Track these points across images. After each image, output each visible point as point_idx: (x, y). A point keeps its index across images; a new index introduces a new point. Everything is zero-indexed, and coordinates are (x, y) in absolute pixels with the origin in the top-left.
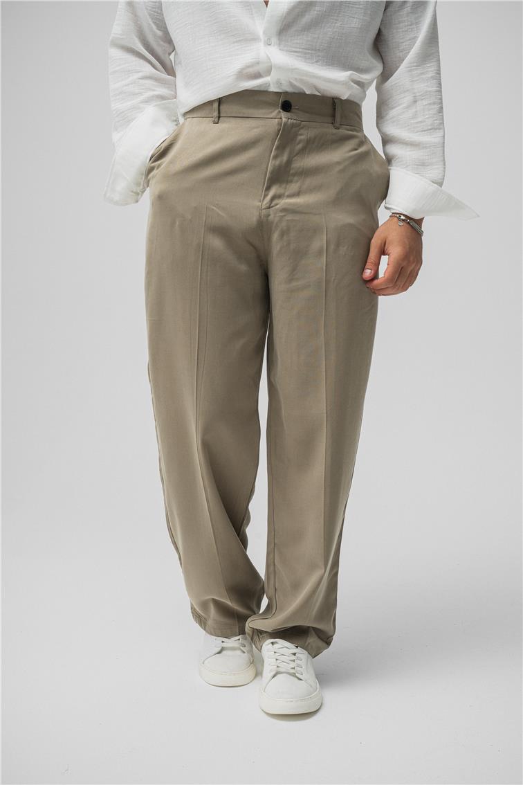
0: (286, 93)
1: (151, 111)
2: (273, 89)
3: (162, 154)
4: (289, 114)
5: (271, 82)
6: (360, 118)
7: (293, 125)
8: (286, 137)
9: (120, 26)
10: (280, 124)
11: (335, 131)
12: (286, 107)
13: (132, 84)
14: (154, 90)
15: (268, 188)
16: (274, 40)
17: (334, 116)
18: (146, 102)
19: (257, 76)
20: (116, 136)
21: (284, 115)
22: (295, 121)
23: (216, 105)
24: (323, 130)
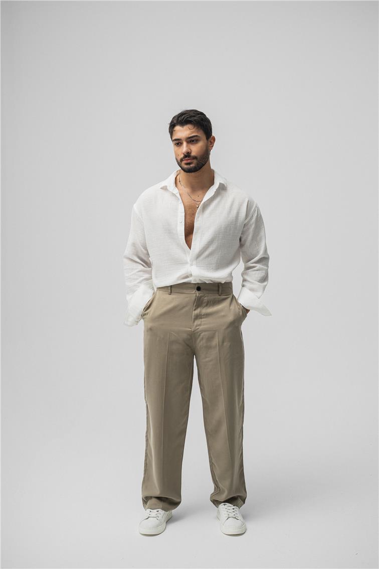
0: (198, 284)
1: (143, 287)
2: (192, 282)
3: (148, 308)
4: (199, 292)
5: (192, 280)
6: (232, 289)
7: (201, 297)
8: (199, 303)
9: (128, 251)
10: (196, 296)
11: (219, 297)
12: (199, 289)
13: (134, 274)
14: (143, 276)
15: (194, 322)
16: (194, 262)
17: (218, 291)
18: (141, 282)
19: (187, 277)
20: (128, 297)
21: (197, 292)
22: (202, 295)
23: (170, 288)
24: (214, 297)
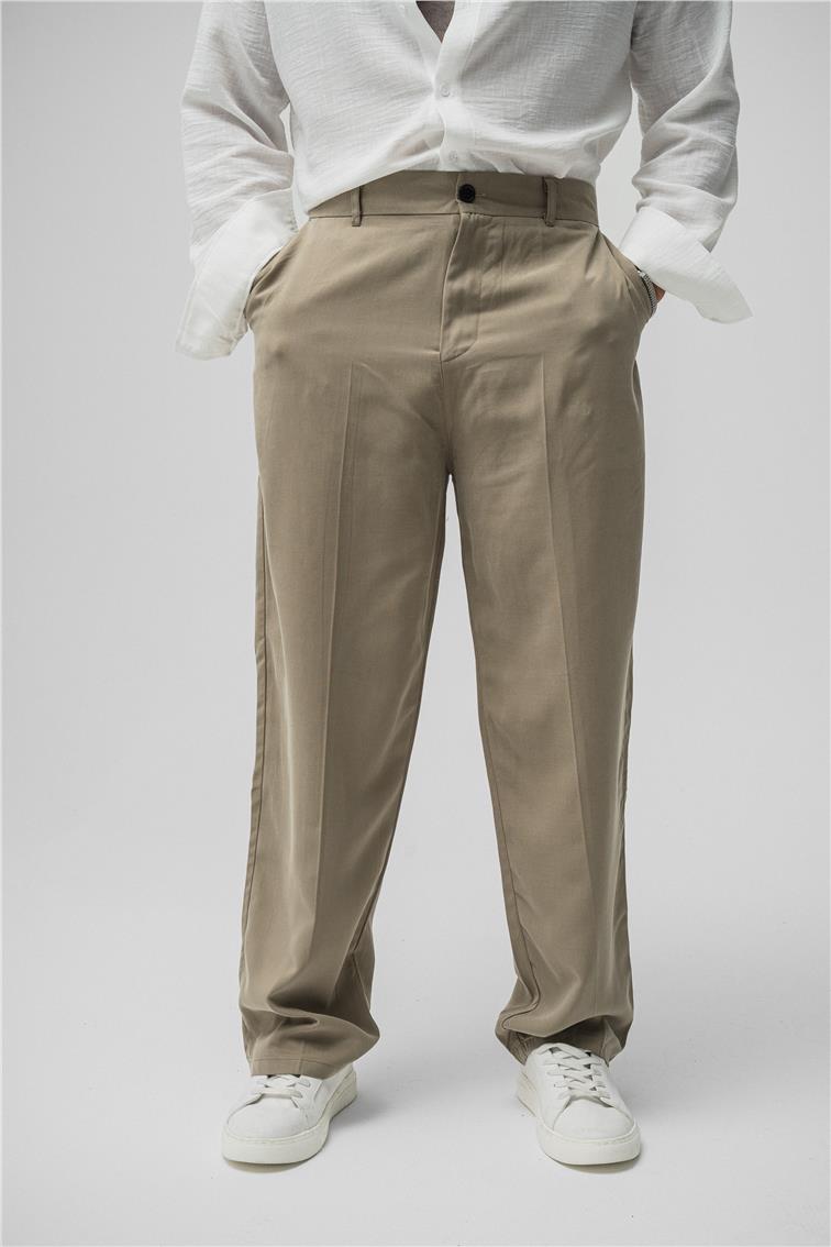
0: (465, 173)
1: (252, 208)
2: (444, 167)
3: (271, 277)
4: (471, 207)
5: (443, 158)
6: (593, 207)
7: (477, 224)
8: (469, 250)
9: (199, 71)
10: (457, 223)
11: (547, 229)
12: (467, 194)
13: (220, 164)
14: (256, 175)
15: (448, 325)
16: (453, 88)
17: (545, 206)
18: (245, 194)
19: (422, 148)
20: (195, 252)
21: (463, 208)
22: (482, 217)
23: (355, 198)
24: (528, 229)
